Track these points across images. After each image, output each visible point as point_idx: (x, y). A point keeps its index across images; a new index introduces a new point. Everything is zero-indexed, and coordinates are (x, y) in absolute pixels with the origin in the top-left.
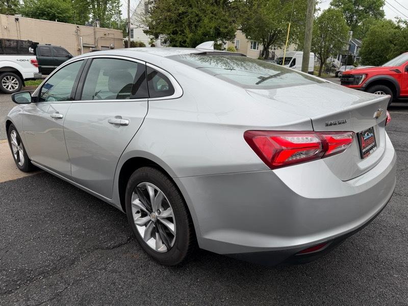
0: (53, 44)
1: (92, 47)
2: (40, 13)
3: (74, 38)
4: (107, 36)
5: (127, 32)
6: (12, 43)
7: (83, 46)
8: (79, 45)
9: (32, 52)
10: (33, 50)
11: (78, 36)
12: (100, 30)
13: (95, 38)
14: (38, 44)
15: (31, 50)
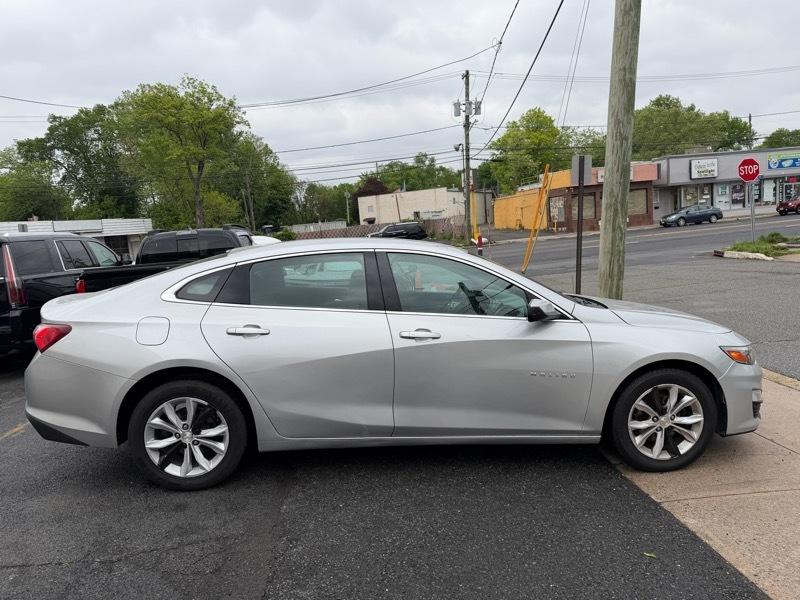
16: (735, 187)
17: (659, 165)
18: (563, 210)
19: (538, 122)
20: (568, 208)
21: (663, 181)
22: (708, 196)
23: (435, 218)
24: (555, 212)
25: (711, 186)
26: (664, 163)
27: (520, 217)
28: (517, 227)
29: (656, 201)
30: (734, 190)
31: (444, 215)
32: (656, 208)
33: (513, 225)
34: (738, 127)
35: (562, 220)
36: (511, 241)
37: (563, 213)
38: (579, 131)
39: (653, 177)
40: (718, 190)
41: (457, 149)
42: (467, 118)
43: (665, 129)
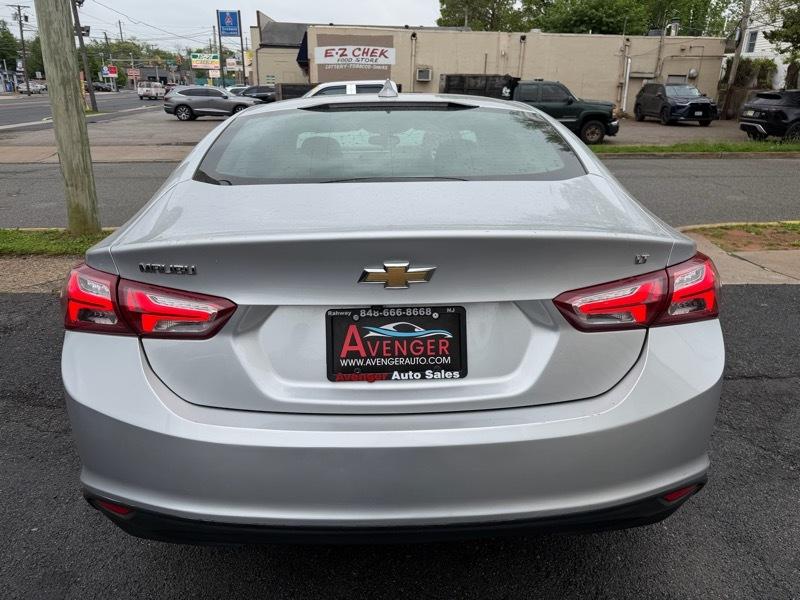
0: (548, 79)
1: (648, 78)
2: (576, 21)
3: (617, 61)
4: (687, 53)
5: (737, 39)
6: (479, 81)
7: (631, 78)
8: (622, 75)
9: (507, 95)
10: (508, 91)
11: (624, 57)
12: (677, 41)
13: (659, 59)
14: (519, 79)
15: (506, 91)
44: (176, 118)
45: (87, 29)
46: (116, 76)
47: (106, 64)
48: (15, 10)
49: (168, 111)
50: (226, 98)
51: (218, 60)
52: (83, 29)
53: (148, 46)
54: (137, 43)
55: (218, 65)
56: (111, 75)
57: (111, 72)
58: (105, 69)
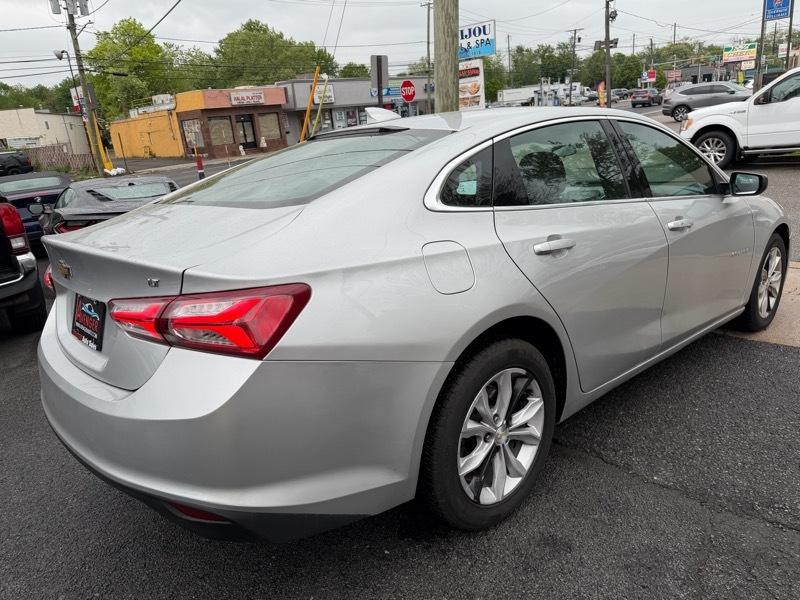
16: (348, 113)
17: (285, 89)
18: (201, 134)
19: (134, 35)
20: (206, 132)
21: (291, 106)
22: (329, 122)
23: (31, 147)
24: (190, 137)
25: (330, 111)
26: (289, 86)
27: (148, 144)
28: (148, 155)
29: (287, 126)
30: (349, 116)
31: (42, 143)
32: (288, 133)
33: (141, 153)
34: (323, 58)
35: (202, 145)
36: (153, 170)
37: (201, 138)
38: (185, 49)
39: (282, 101)
40: (336, 115)
41: (60, 58)
42: (71, 18)
43: (264, 55)
44: (672, 119)
45: (615, 42)
46: (654, 80)
47: (647, 69)
48: (572, 34)
49: (665, 113)
50: (733, 92)
51: (755, 50)
52: (612, 42)
53: (700, 44)
54: (688, 42)
55: (755, 55)
56: (649, 80)
57: (650, 77)
58: (645, 74)
